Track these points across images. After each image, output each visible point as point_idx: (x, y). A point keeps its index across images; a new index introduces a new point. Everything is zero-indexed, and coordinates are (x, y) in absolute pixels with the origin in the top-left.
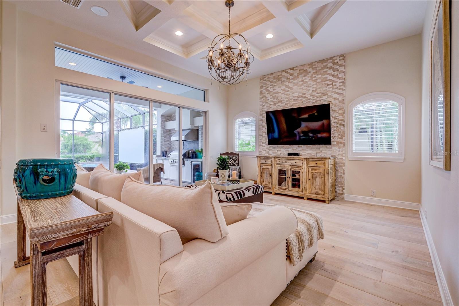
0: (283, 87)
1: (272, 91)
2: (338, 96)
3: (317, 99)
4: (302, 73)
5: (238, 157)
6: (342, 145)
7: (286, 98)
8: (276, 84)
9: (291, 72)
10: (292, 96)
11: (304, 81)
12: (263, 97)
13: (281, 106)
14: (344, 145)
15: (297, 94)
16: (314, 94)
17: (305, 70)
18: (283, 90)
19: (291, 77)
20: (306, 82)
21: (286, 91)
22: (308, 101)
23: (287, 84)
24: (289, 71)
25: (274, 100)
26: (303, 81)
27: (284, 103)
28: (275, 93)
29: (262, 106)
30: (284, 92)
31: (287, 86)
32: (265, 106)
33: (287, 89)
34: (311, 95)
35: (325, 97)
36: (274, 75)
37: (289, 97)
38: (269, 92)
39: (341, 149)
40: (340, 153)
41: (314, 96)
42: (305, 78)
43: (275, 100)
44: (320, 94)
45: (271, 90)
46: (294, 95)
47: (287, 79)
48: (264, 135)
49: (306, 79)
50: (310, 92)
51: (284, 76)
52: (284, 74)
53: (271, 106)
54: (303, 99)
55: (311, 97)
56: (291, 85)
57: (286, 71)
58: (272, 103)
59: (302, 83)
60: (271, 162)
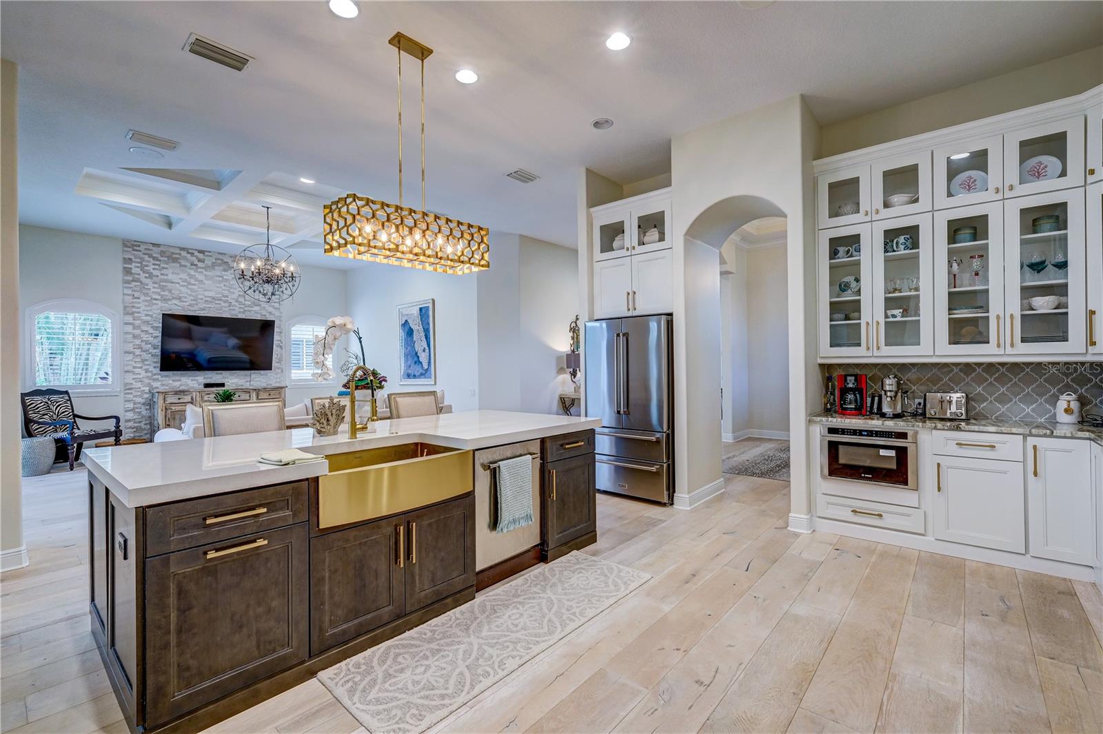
0: (184, 276)
1: (157, 276)
2: (274, 310)
3: (246, 309)
4: (220, 265)
5: (69, 397)
6: (280, 371)
7: (191, 295)
8: (166, 266)
9: (201, 256)
10: (203, 295)
11: (225, 277)
12: (132, 281)
13: (179, 306)
14: (282, 371)
15: (212, 294)
16: (241, 300)
17: (225, 262)
18: (185, 281)
19: (200, 264)
20: (227, 280)
21: (189, 283)
22: (231, 308)
23: (192, 272)
24: (196, 253)
25: (162, 293)
26: (222, 277)
27: (186, 302)
28: (166, 281)
29: (131, 297)
30: (186, 284)
31: (191, 276)
32: (139, 298)
33: (193, 281)
34: (237, 301)
35: (256, 308)
36: (162, 248)
37: (197, 295)
38: (151, 276)
39: (278, 376)
40: (278, 380)
41: (240, 303)
42: (226, 273)
43: (166, 293)
44: (249, 303)
45: (156, 273)
46: (207, 293)
47: (192, 265)
48: (137, 354)
49: (227, 275)
50: (235, 296)
51: (185, 258)
52: (184, 253)
53: (154, 302)
54: (223, 304)
55: (236, 304)
56: (200, 277)
57: (190, 251)
58: (159, 297)
59: (221, 279)
60: (192, 399)
